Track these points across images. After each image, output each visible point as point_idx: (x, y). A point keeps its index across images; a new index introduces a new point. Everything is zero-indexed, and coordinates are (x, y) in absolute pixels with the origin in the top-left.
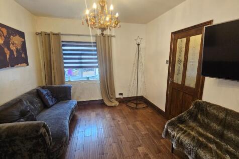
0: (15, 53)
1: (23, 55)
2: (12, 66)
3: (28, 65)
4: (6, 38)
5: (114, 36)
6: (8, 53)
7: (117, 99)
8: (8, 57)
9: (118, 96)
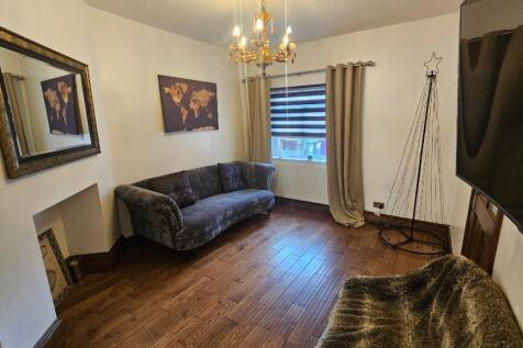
0: (196, 113)
1: (210, 116)
2: (189, 129)
3: (217, 128)
4: (184, 95)
5: (370, 64)
6: (185, 113)
7: (367, 214)
8: (184, 118)
9: (370, 208)
